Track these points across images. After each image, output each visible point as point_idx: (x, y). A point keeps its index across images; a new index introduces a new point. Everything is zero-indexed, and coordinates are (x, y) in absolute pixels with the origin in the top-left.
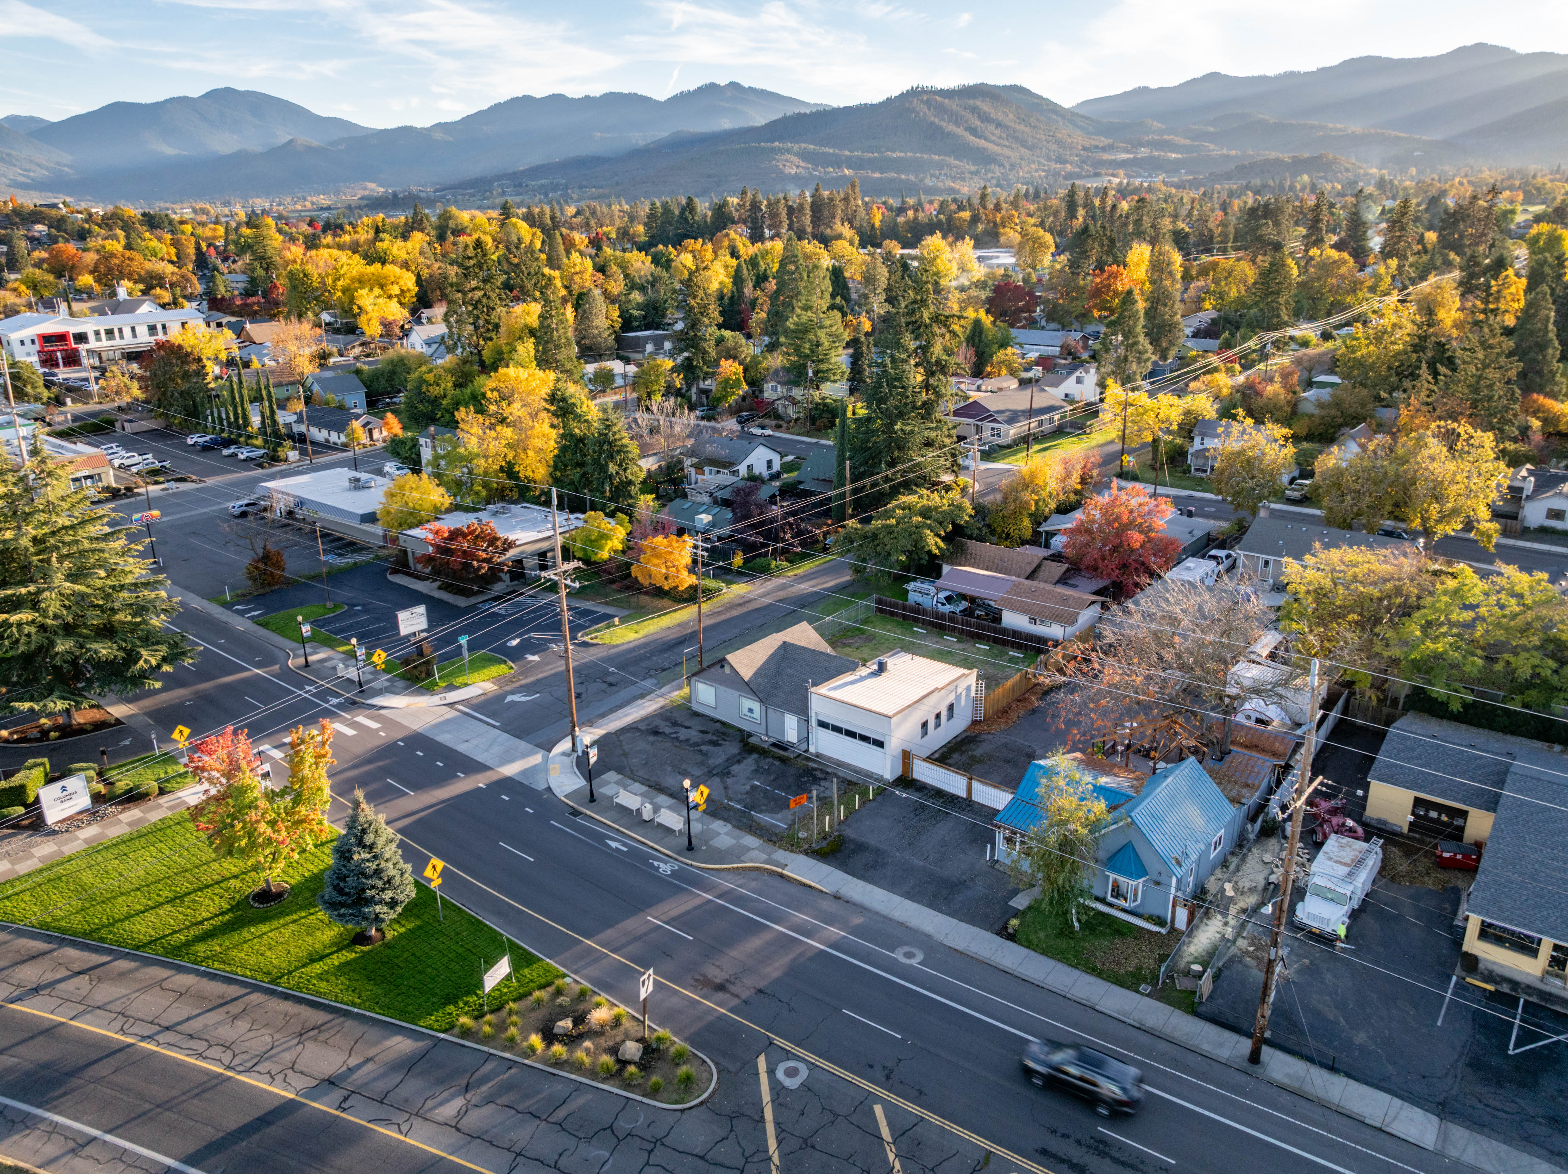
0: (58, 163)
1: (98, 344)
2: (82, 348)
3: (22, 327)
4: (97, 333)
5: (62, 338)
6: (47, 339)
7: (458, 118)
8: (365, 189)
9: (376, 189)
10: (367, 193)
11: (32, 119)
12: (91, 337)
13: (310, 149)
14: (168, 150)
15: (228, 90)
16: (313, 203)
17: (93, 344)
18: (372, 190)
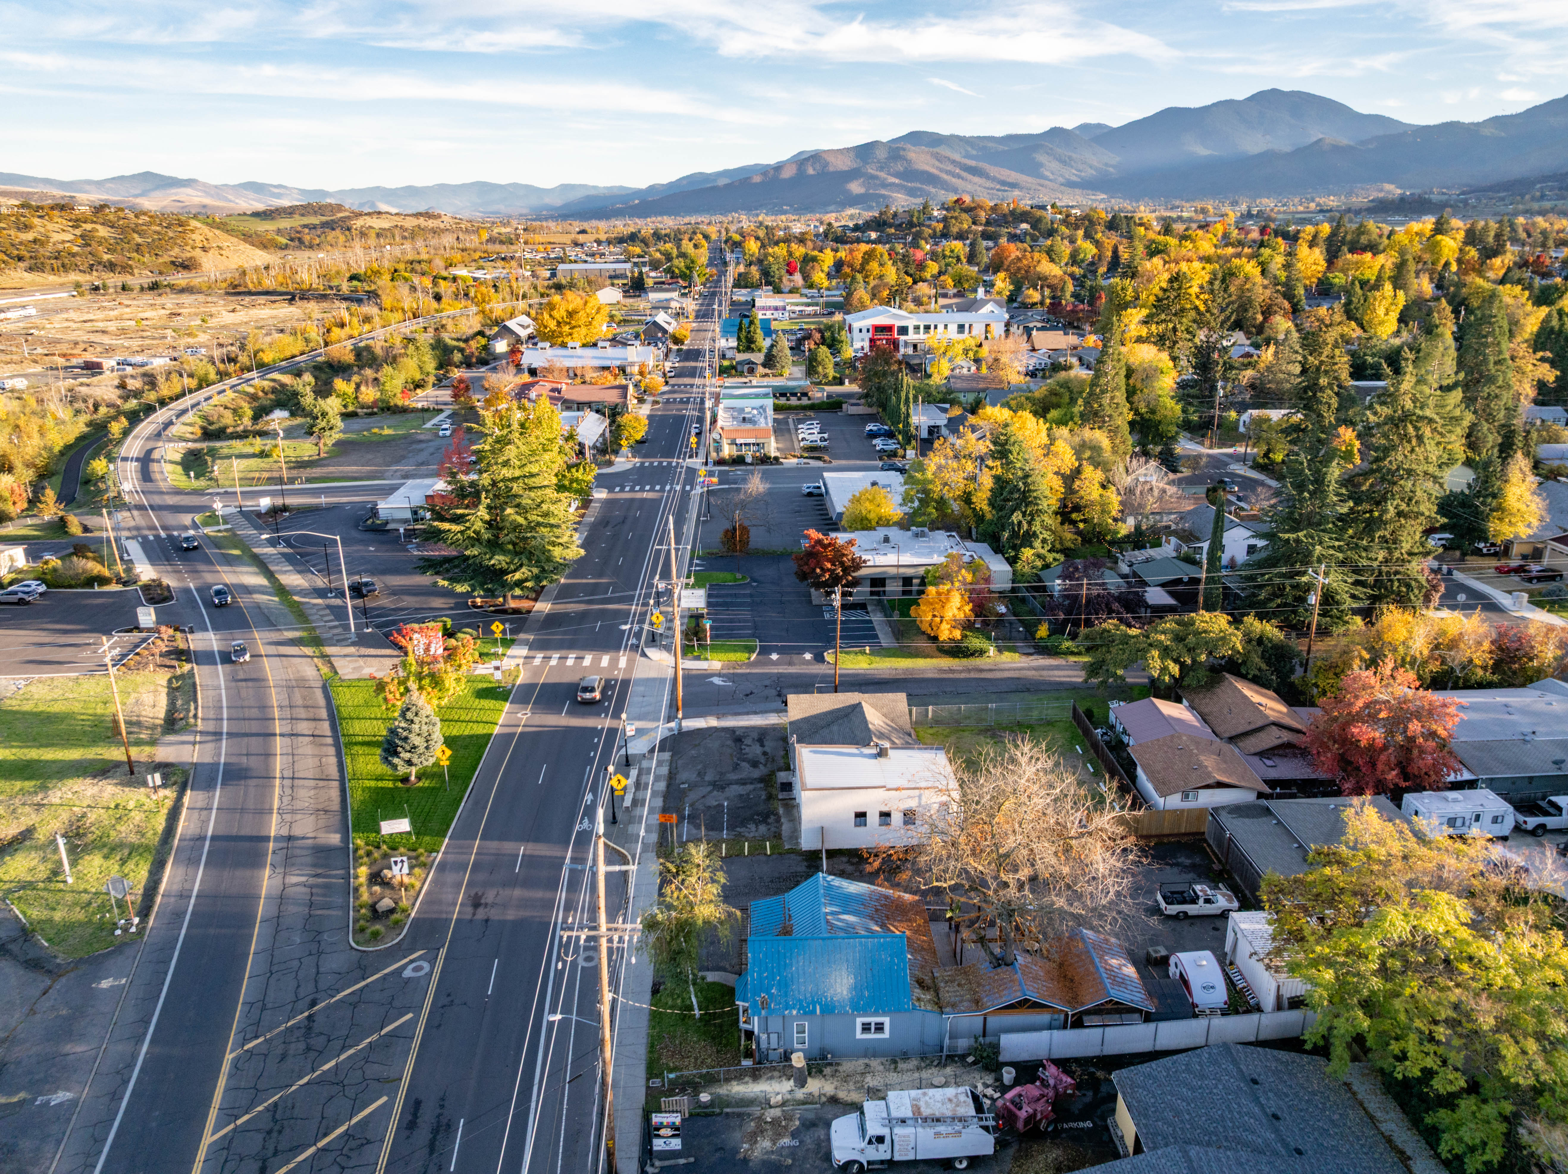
0: (1106, 165)
1: (916, 336)
2: (903, 338)
3: (864, 318)
4: (917, 328)
5: (889, 329)
6: (879, 329)
7: (1521, 109)
8: (1381, 190)
9: (1393, 191)
10: (1381, 195)
11: (1099, 126)
12: (911, 330)
13: (1337, 149)
14: (1202, 151)
15: (1274, 91)
16: (1318, 205)
17: (912, 337)
18: (1389, 192)
